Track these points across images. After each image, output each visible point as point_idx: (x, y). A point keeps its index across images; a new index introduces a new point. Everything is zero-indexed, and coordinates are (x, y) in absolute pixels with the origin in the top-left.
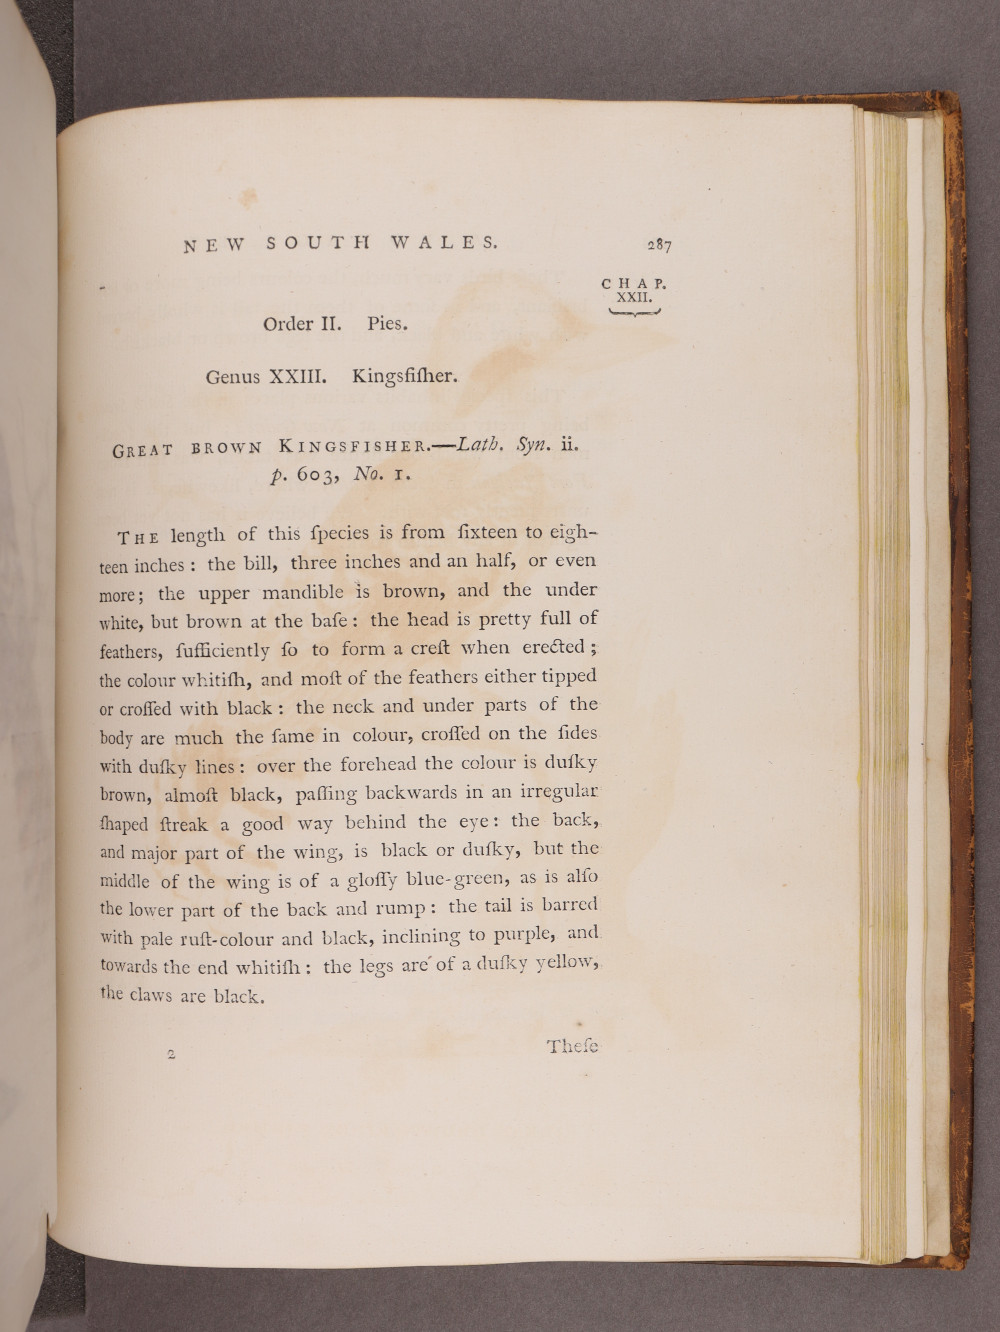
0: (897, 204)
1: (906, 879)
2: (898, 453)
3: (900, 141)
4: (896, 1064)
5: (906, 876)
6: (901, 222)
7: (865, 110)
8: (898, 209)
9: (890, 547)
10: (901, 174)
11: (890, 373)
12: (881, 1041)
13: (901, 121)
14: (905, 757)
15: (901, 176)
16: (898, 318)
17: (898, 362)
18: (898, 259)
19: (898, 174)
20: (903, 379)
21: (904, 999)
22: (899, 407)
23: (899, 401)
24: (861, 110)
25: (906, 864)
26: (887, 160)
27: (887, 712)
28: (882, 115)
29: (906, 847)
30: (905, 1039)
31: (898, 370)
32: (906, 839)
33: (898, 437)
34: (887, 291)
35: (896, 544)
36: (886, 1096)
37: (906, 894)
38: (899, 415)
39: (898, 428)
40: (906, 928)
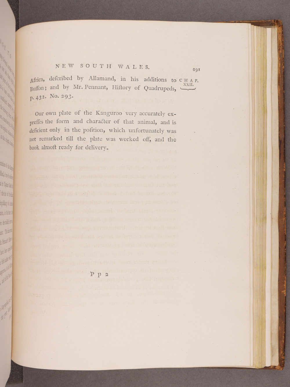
0: (264, 53)
1: (266, 254)
2: (264, 128)
3: (265, 35)
4: (262, 309)
5: (266, 253)
6: (265, 59)
7: (254, 25)
8: (264, 55)
9: (261, 155)
10: (265, 44)
11: (261, 104)
12: (258, 302)
13: (265, 29)
14: (266, 218)
15: (265, 45)
16: (264, 87)
17: (264, 100)
18: (264, 70)
19: (264, 45)
20: (265, 106)
21: (265, 289)
22: (264, 114)
23: (264, 112)
24: (253, 25)
25: (266, 249)
26: (260, 40)
27: (260, 204)
28: (259, 27)
29: (266, 244)
30: (265, 302)
31: (264, 103)
32: (266, 242)
33: (264, 123)
34: (260, 79)
35: (263, 155)
36: (260, 318)
37: (266, 258)
38: (264, 116)
39: (264, 120)
40: (266, 268)
